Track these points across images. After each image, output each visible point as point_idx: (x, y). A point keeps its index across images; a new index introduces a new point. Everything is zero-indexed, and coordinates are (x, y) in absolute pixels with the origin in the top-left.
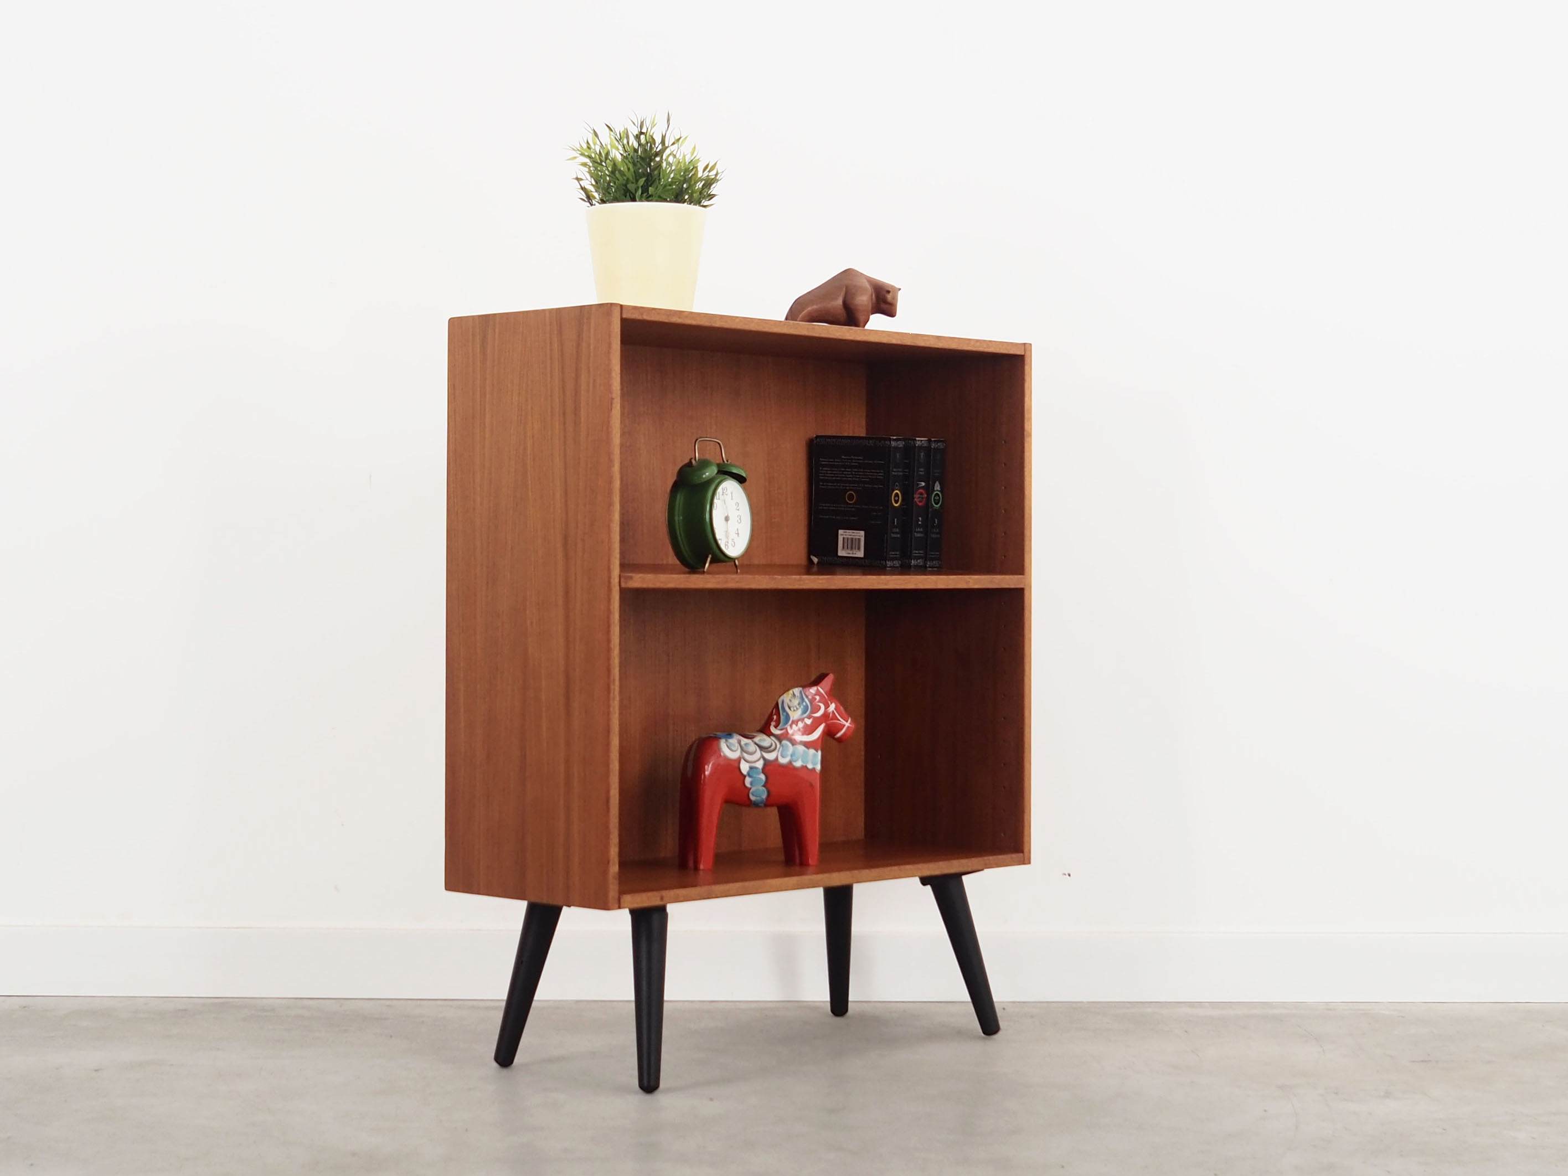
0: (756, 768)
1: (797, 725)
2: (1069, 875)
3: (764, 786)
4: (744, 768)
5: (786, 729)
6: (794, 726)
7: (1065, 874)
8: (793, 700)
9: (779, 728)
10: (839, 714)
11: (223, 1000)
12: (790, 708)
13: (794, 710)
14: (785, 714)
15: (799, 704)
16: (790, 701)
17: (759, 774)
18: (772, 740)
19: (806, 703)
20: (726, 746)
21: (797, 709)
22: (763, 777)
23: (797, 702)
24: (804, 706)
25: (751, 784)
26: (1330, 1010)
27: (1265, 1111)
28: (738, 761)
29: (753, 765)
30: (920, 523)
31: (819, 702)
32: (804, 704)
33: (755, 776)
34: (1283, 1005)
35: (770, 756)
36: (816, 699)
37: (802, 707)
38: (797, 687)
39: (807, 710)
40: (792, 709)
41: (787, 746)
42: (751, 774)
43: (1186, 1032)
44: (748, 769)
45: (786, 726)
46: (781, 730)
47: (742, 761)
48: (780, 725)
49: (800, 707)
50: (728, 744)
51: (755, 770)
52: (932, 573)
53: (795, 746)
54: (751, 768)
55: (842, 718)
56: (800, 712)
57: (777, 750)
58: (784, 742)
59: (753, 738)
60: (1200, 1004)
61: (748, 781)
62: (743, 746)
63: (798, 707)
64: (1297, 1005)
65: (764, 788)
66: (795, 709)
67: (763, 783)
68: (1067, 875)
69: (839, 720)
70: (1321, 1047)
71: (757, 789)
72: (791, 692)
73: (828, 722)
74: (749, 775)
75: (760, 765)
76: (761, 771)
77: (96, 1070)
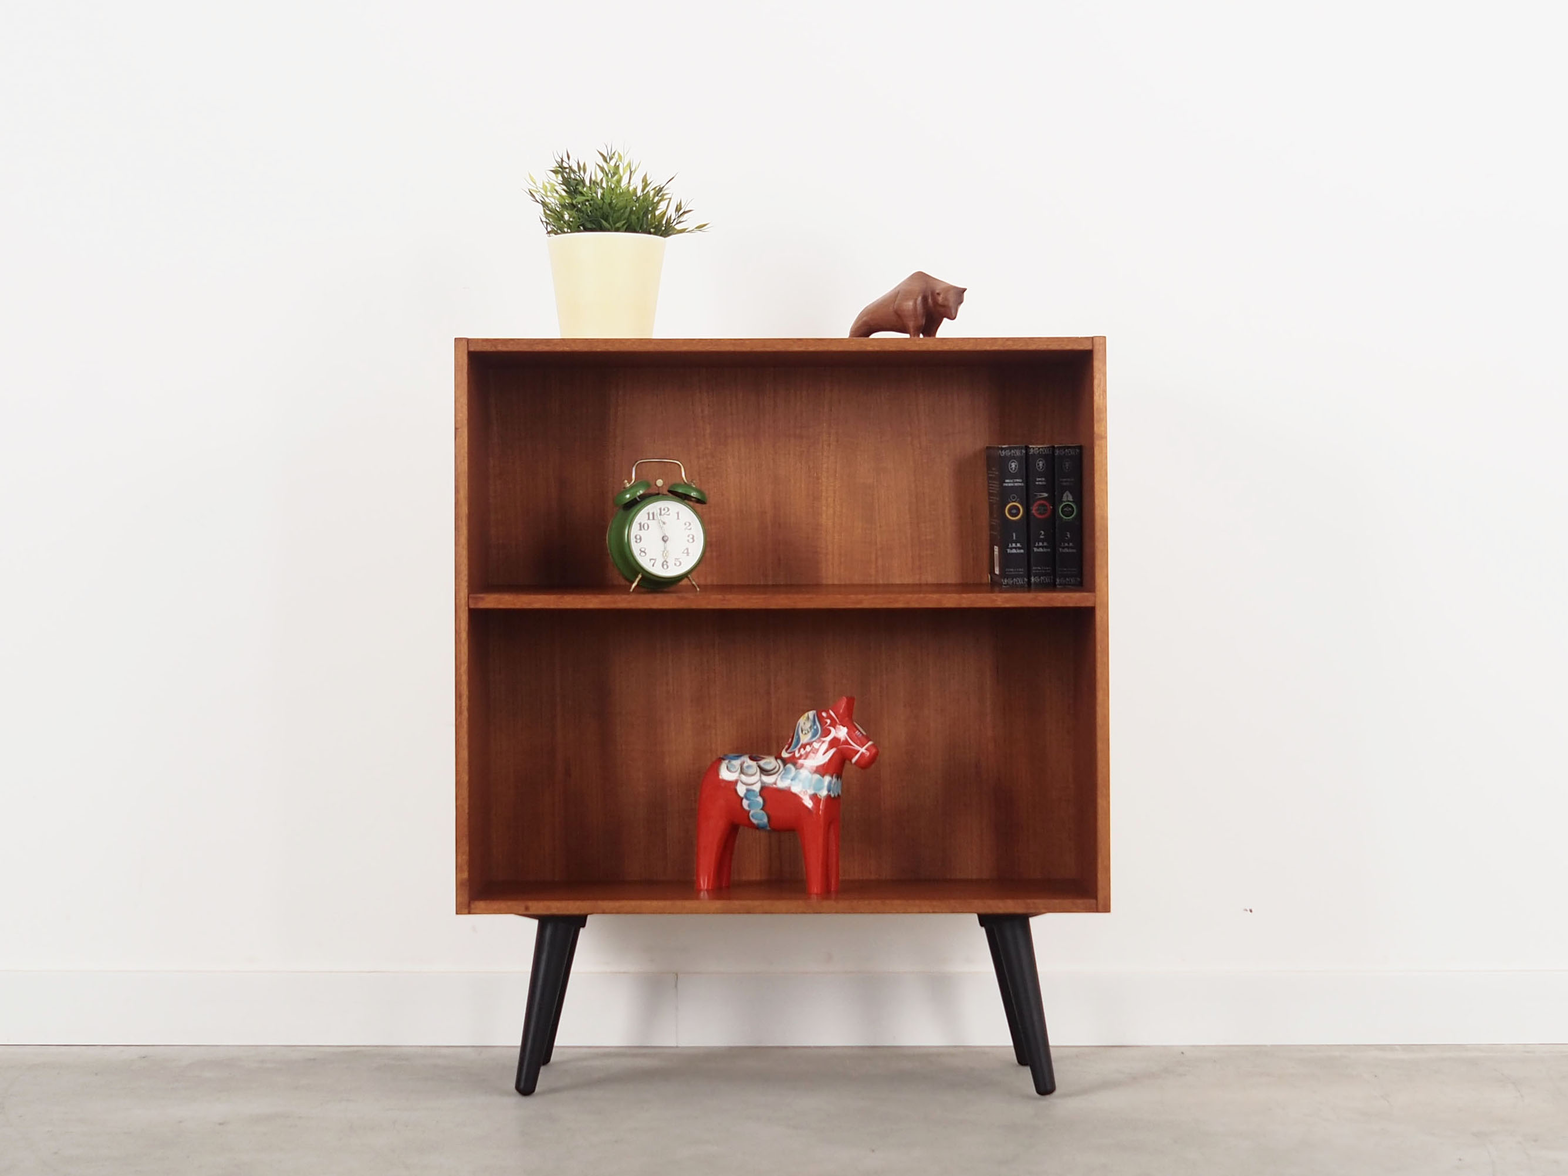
0: (754, 791)
1: (804, 749)
2: (1251, 911)
3: (763, 809)
4: (741, 790)
5: (794, 752)
6: (802, 750)
7: (1247, 910)
8: (806, 723)
9: (789, 751)
10: (852, 740)
11: (355, 1049)
12: (802, 731)
13: (805, 734)
14: (797, 737)
15: (811, 727)
16: (804, 723)
17: (756, 797)
18: (778, 763)
19: (817, 727)
20: (726, 767)
21: (808, 732)
22: (760, 800)
23: (809, 726)
24: (814, 729)
25: (749, 806)
26: (1528, 1052)
27: (1460, 1160)
28: (736, 783)
29: (750, 787)
30: (1042, 537)
31: (830, 725)
32: (815, 727)
33: (752, 798)
34: (1477, 1047)
35: (769, 780)
36: (827, 723)
37: (813, 730)
38: (811, 710)
39: (817, 733)
40: (804, 732)
41: (790, 769)
42: (748, 797)
43: (1376, 1076)
44: (745, 791)
45: (794, 750)
46: (790, 753)
47: (739, 784)
48: (790, 749)
49: (811, 730)
50: (729, 766)
51: (752, 793)
52: (1062, 591)
53: (797, 770)
54: (748, 790)
55: (855, 743)
56: (810, 735)
57: (777, 774)
58: (789, 766)
59: (760, 760)
60: (1391, 1048)
61: (745, 803)
62: (745, 768)
63: (809, 730)
64: (1493, 1047)
65: (762, 812)
66: (806, 732)
67: (761, 807)
68: (1249, 912)
69: (851, 745)
70: (1519, 1091)
71: (758, 815)
72: (806, 715)
73: (840, 747)
74: (746, 797)
75: (757, 788)
76: (758, 794)
77: (220, 1124)
